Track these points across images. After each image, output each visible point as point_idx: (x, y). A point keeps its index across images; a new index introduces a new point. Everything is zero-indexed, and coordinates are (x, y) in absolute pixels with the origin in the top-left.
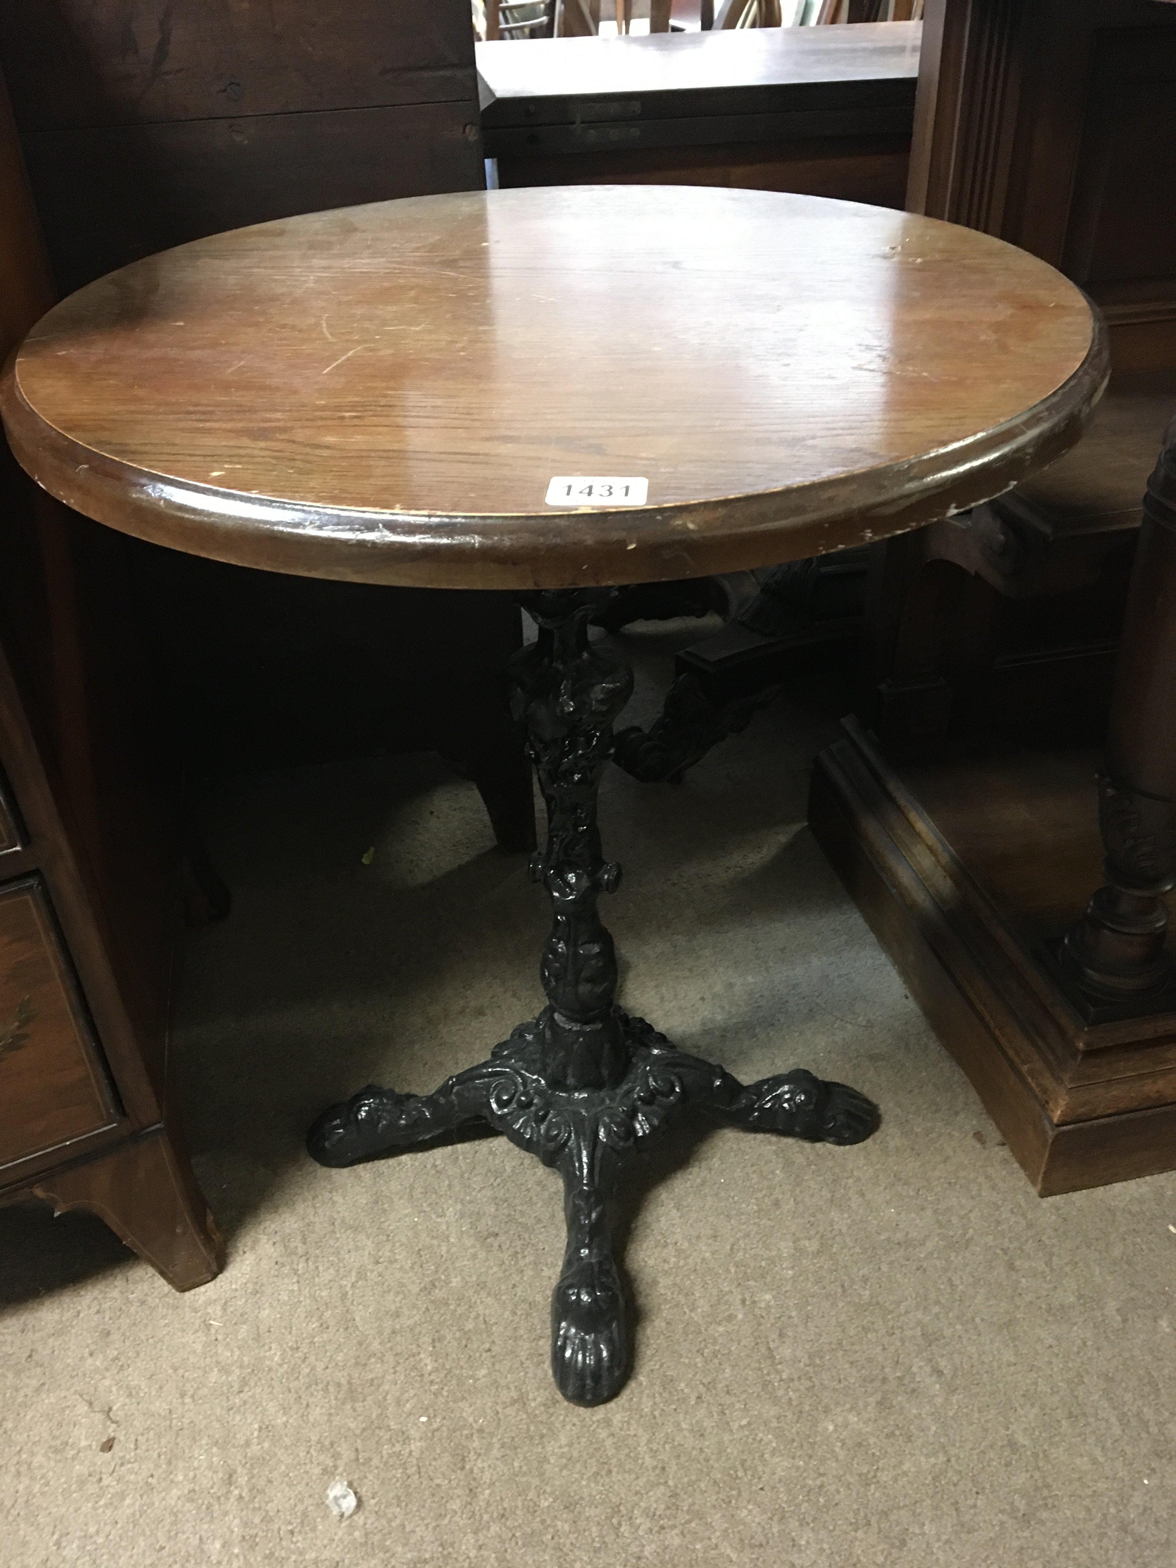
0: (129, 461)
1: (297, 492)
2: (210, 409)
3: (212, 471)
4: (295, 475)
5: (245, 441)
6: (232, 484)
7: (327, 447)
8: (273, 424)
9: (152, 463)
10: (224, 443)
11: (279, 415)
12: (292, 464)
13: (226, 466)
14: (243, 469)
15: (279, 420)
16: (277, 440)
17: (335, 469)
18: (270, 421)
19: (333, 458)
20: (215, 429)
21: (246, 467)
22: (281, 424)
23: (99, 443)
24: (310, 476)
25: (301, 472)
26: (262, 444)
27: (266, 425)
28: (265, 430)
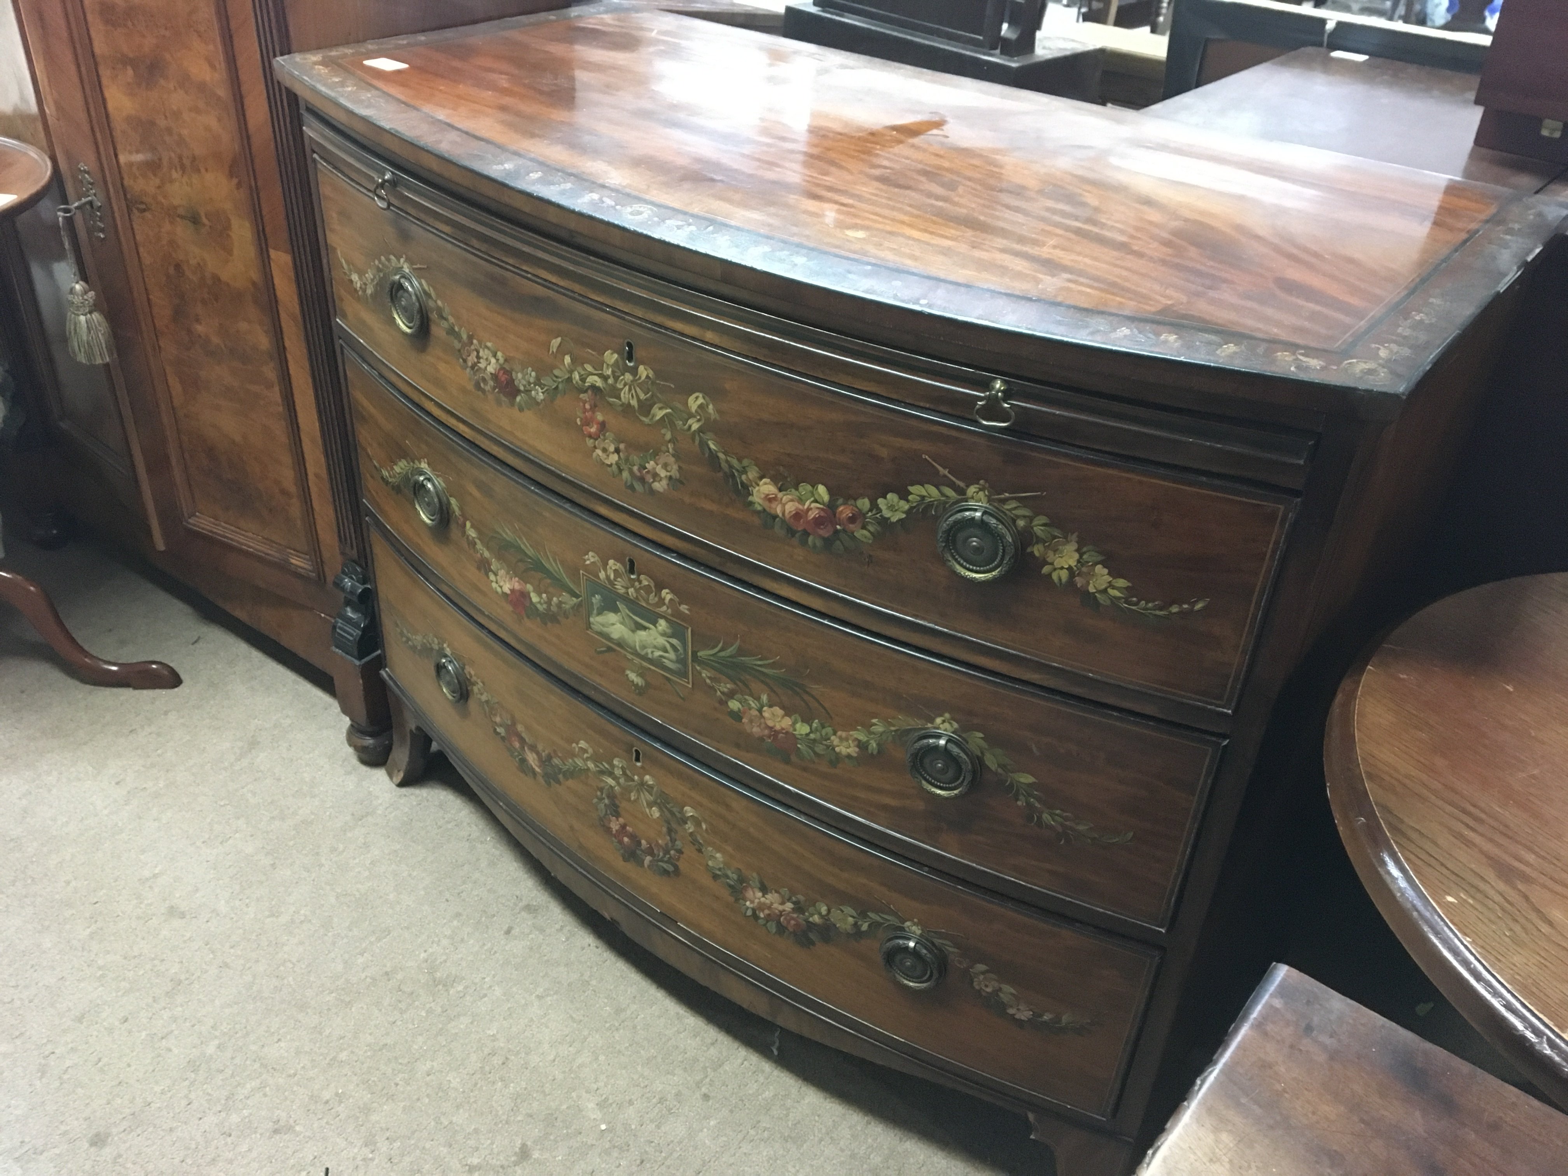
0: (1396, 842)
1: (1499, 960)
2: (1483, 816)
3: (1450, 895)
4: (1507, 940)
5: (1490, 875)
6: (1456, 920)
7: (1550, 924)
8: (1522, 867)
9: (1412, 857)
10: (1473, 866)
11: (1531, 858)
12: (1512, 925)
13: (1462, 895)
14: (1472, 906)
15: (1527, 864)
16: (1515, 888)
17: (1542, 954)
18: (1520, 860)
19: (1548, 938)
20: (1475, 845)
21: (1478, 906)
22: (1528, 870)
23: (1385, 809)
24: (1519, 949)
25: (1515, 940)
26: (1501, 886)
27: (1516, 864)
28: (1512, 869)
